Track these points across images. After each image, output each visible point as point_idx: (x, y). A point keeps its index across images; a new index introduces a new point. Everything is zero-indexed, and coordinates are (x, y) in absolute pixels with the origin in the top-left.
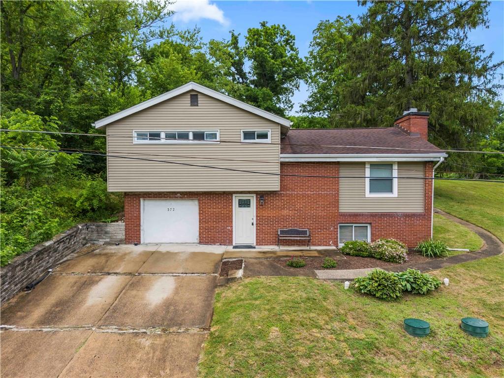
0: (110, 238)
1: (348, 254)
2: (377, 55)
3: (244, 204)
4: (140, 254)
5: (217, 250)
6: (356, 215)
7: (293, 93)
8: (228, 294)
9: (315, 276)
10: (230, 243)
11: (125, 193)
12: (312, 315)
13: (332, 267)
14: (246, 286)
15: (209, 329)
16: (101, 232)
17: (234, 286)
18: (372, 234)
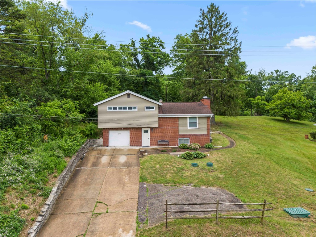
0: (98, 144)
1: (181, 148)
2: (197, 69)
3: (146, 131)
4: (110, 150)
5: (137, 148)
6: (184, 135)
7: (164, 68)
8: (144, 159)
9: (169, 154)
10: (141, 145)
11: (103, 128)
12: (167, 162)
13: (175, 152)
14: (149, 157)
15: (140, 167)
16: (95, 142)
17: (145, 157)
18: (190, 142)
